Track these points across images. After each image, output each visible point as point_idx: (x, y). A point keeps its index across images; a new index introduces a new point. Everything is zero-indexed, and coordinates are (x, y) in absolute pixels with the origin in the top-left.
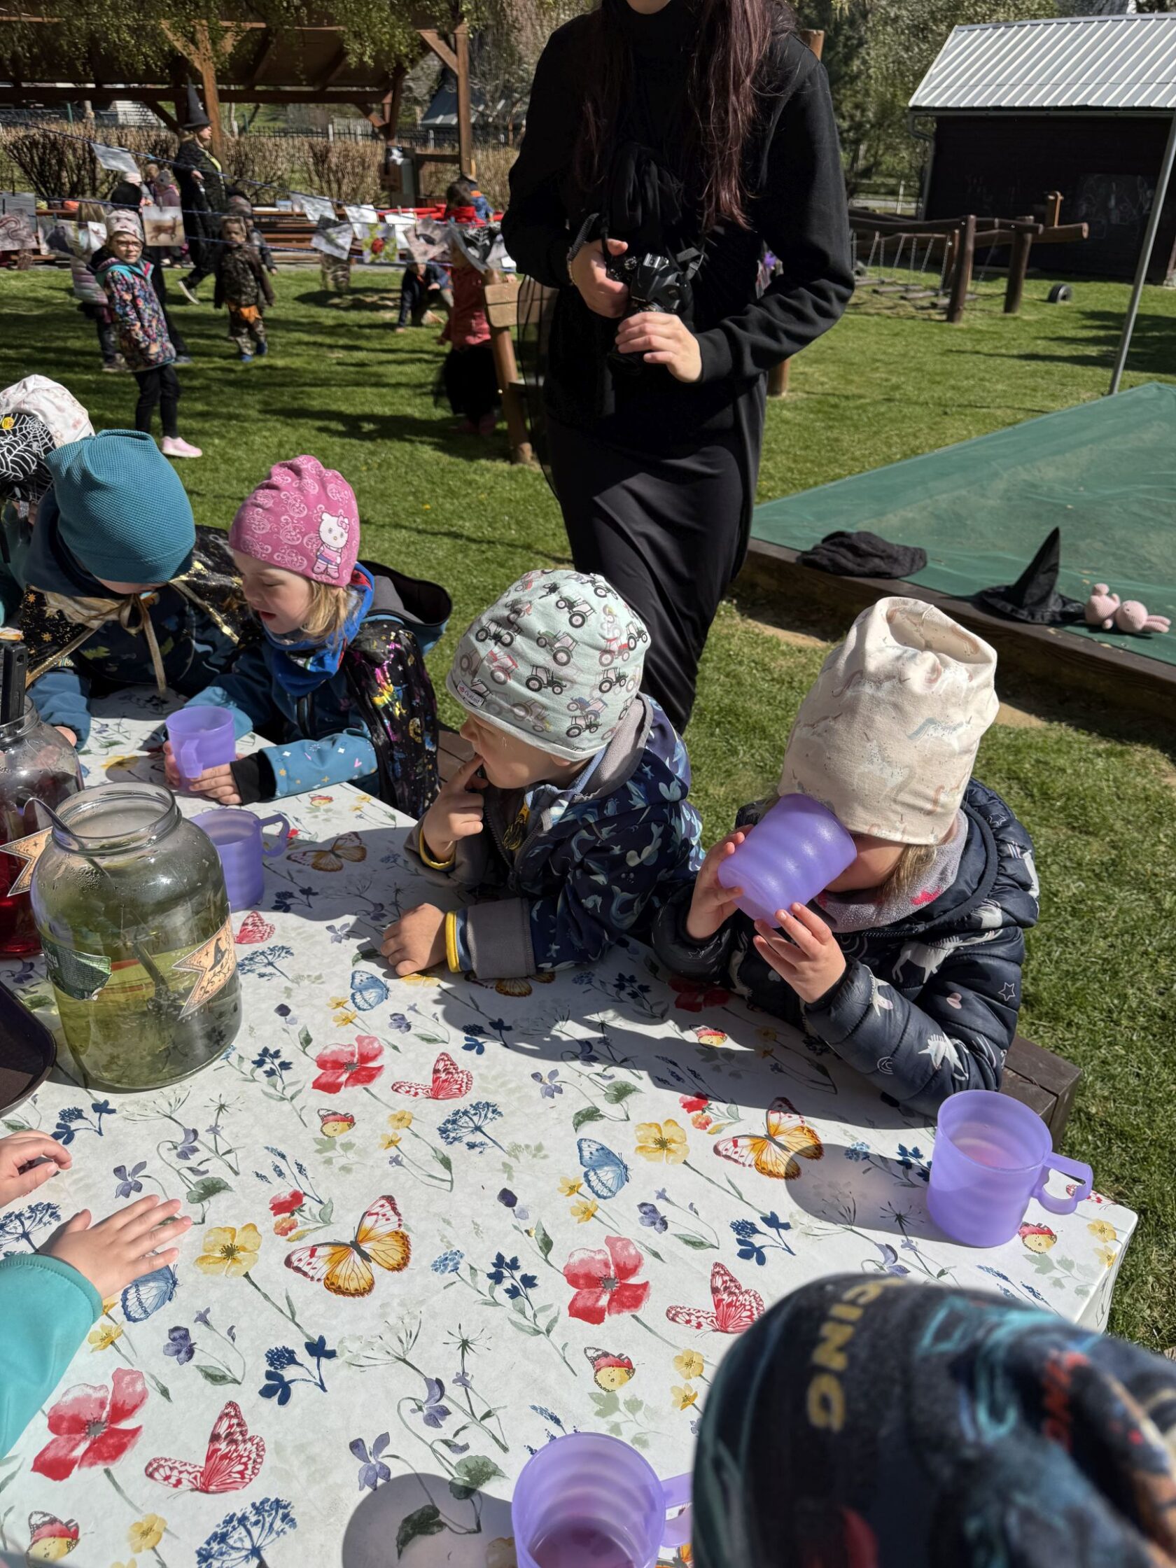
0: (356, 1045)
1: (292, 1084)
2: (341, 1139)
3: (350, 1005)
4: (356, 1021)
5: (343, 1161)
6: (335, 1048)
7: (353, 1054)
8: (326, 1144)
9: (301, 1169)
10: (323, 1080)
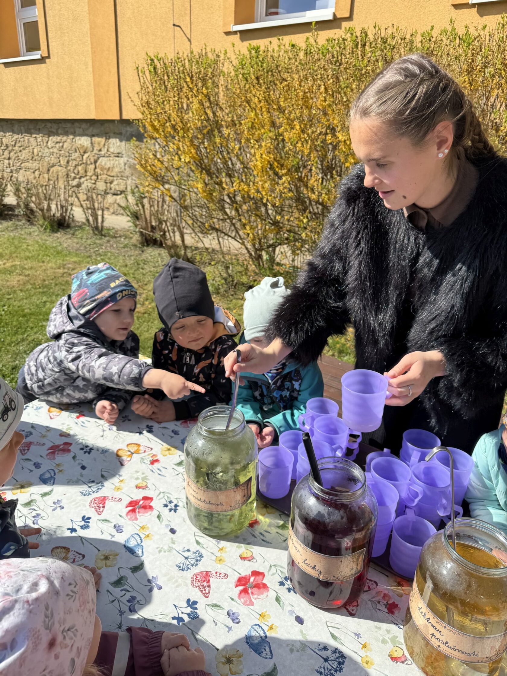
0: (138, 517)
1: (161, 499)
2: (140, 481)
3: (143, 536)
4: (139, 528)
5: (138, 474)
6: (147, 515)
7: (139, 512)
8: (145, 479)
9: (152, 471)
10: (149, 501)
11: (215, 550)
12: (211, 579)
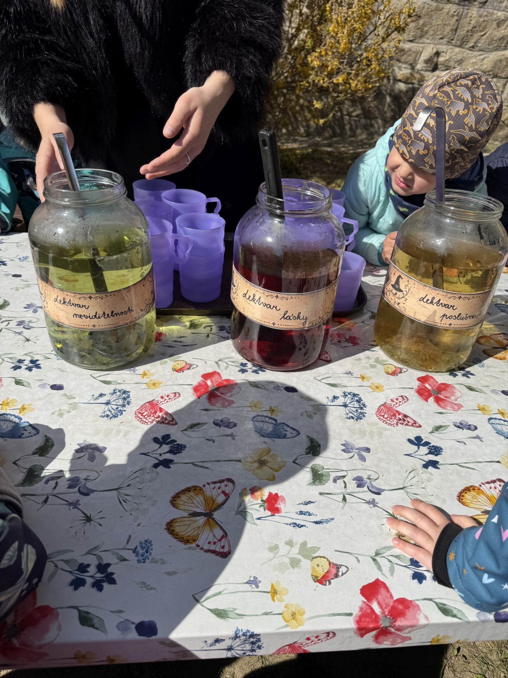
11: (139, 379)
12: (162, 406)
